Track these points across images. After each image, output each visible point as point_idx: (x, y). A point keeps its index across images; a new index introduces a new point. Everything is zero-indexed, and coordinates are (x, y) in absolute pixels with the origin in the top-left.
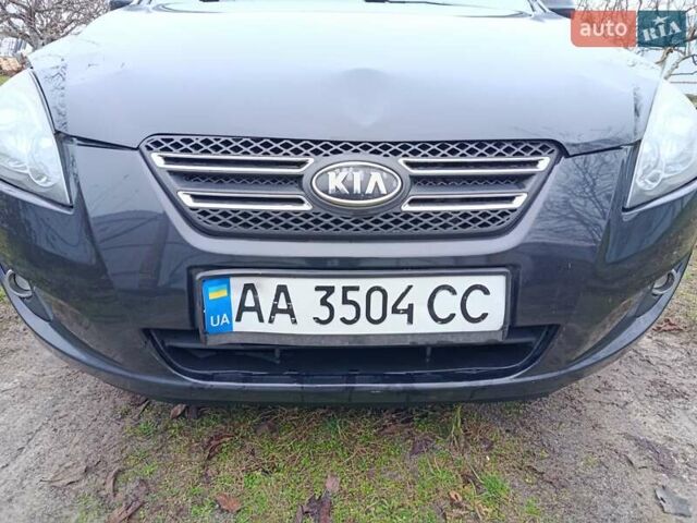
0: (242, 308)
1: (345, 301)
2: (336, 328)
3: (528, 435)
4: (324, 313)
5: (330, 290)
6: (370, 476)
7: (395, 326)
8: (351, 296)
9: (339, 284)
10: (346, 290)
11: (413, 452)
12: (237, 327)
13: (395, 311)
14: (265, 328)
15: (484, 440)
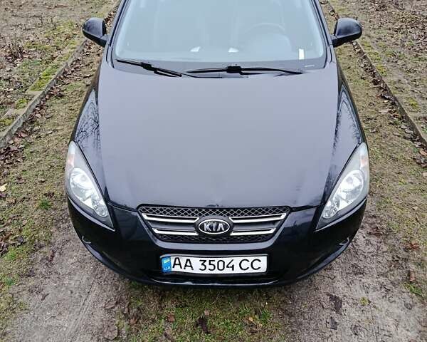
0: (175, 264)
1: (210, 264)
2: (207, 272)
3: (286, 293)
4: (203, 268)
5: (205, 261)
6: (221, 309)
7: (228, 271)
8: (212, 263)
9: (208, 260)
10: (210, 261)
11: (239, 300)
12: (173, 269)
13: (228, 267)
14: (183, 270)
15: (266, 296)
